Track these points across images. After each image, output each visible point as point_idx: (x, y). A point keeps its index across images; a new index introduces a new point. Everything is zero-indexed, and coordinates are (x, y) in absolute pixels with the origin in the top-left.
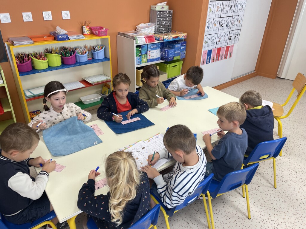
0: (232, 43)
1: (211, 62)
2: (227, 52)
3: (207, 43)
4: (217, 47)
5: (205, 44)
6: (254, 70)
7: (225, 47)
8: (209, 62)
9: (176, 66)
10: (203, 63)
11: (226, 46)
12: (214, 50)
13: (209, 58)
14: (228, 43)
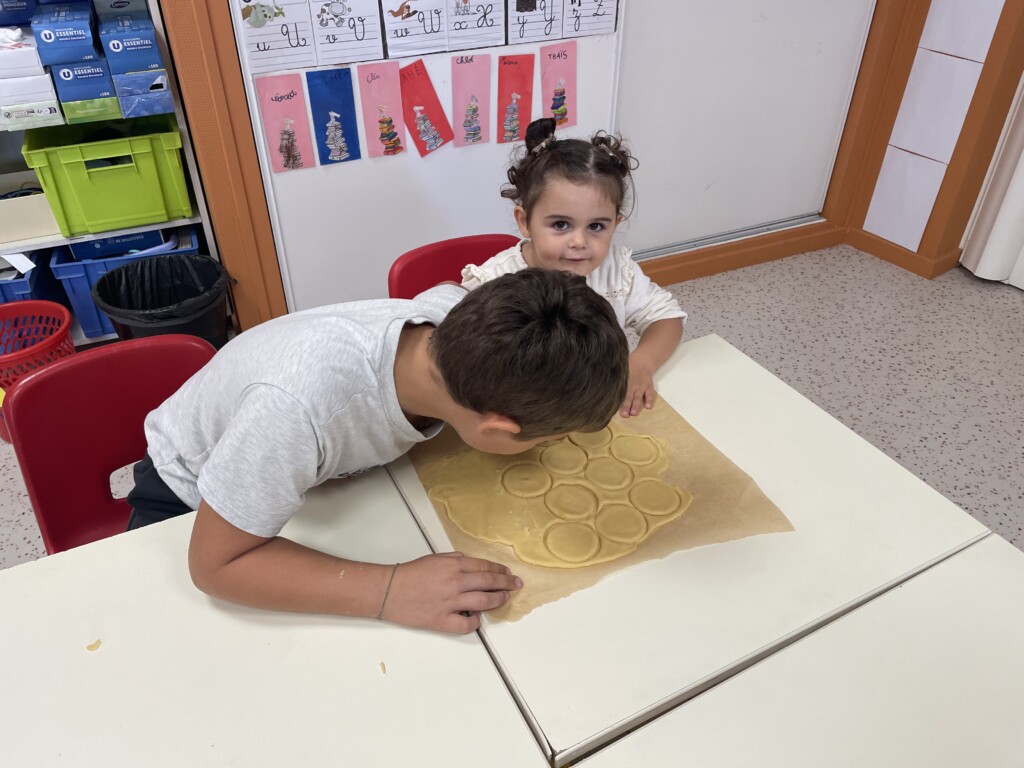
0: (556, 33)
1: (373, 154)
2: (516, 96)
3: (279, 20)
4: (390, 53)
5: (258, 24)
6: (819, 207)
7: (488, 57)
8: (354, 154)
9: (128, 159)
10: (290, 157)
11: (495, 55)
12: (374, 77)
13: (332, 123)
14: (514, 29)
